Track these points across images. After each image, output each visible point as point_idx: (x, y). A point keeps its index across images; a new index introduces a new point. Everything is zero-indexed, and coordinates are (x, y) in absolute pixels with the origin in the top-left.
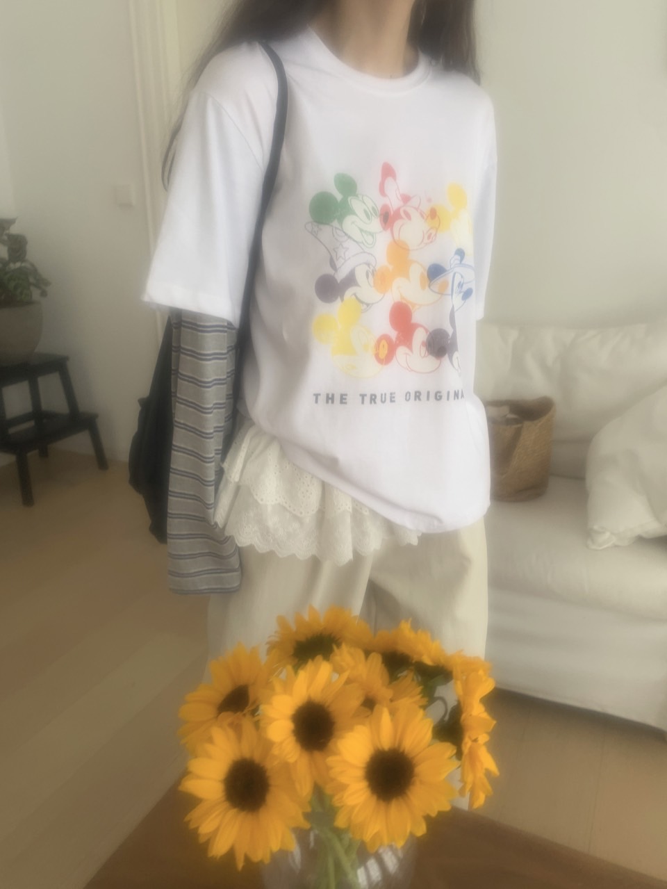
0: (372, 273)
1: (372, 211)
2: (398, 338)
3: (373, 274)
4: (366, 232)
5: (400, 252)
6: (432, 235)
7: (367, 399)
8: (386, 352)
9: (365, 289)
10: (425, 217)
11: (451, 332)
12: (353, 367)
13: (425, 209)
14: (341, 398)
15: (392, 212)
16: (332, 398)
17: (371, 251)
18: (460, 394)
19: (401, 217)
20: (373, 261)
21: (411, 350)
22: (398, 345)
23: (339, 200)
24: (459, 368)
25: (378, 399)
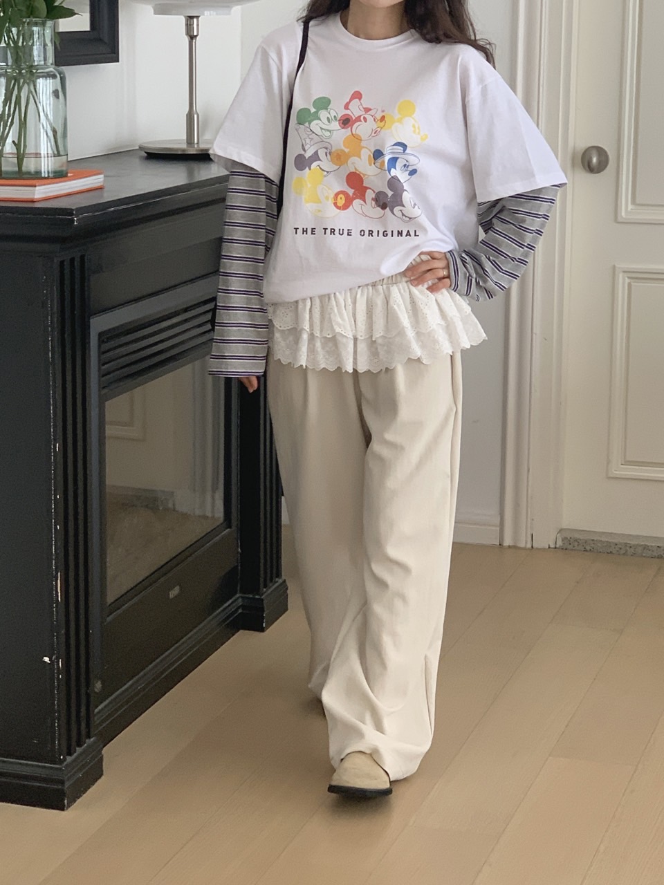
1: (333, 119)
2: (354, 194)
3: (330, 153)
4: (324, 129)
5: (356, 142)
7: (328, 231)
8: (344, 202)
9: (326, 163)
10: (377, 120)
11: (390, 193)
12: (319, 211)
13: (379, 117)
14: (312, 231)
15: (354, 118)
16: (306, 231)
17: (328, 141)
18: (404, 234)
19: (361, 121)
20: (329, 146)
21: (365, 202)
22: (355, 199)
23: (312, 112)
24: (404, 217)
25: (337, 232)
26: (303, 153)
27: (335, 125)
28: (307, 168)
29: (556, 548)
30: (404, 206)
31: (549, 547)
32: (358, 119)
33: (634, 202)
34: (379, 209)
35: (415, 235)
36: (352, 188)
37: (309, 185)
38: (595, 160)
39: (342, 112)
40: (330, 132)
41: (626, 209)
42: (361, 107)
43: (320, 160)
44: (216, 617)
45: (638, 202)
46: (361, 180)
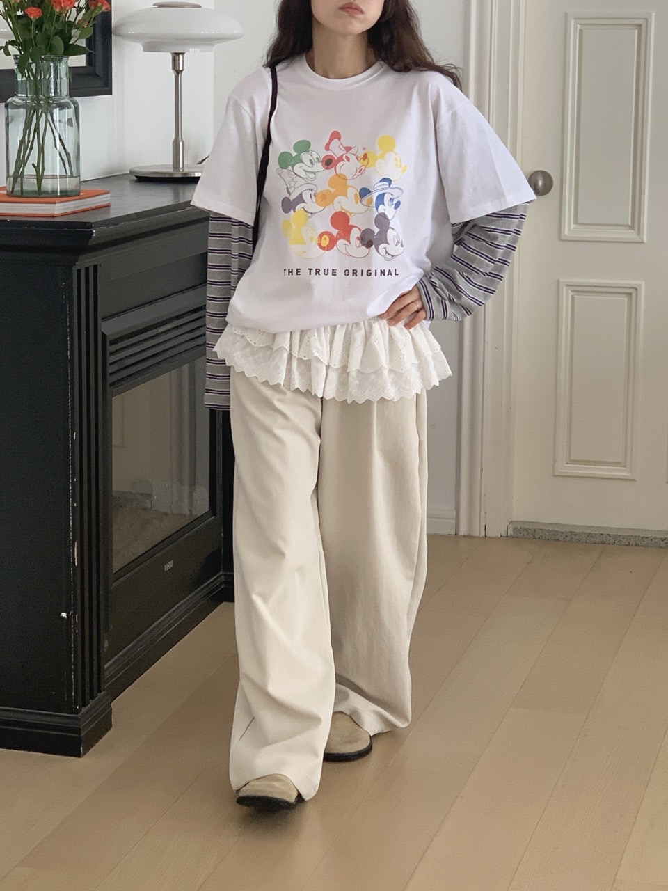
1: (315, 160)
2: (338, 234)
3: (315, 195)
4: (309, 172)
5: (339, 181)
6: (363, 170)
7: (314, 272)
8: (328, 242)
9: (310, 205)
10: (359, 159)
11: (376, 230)
12: (304, 252)
13: (361, 155)
14: (297, 272)
15: (336, 158)
16: (292, 272)
17: (313, 182)
18: (386, 273)
19: (343, 160)
20: (314, 188)
21: (350, 242)
22: (339, 239)
23: (293, 156)
24: (387, 255)
25: (322, 272)
26: (288, 196)
27: (319, 167)
28: (292, 211)
29: (507, 536)
30: (388, 244)
31: (501, 536)
32: (341, 159)
33: (576, 222)
34: (364, 248)
35: (396, 275)
36: (336, 228)
37: (294, 227)
38: (540, 183)
39: (324, 154)
40: (314, 174)
41: (569, 228)
42: (341, 147)
43: (304, 202)
44: (203, 589)
45: (580, 221)
46: (347, 219)
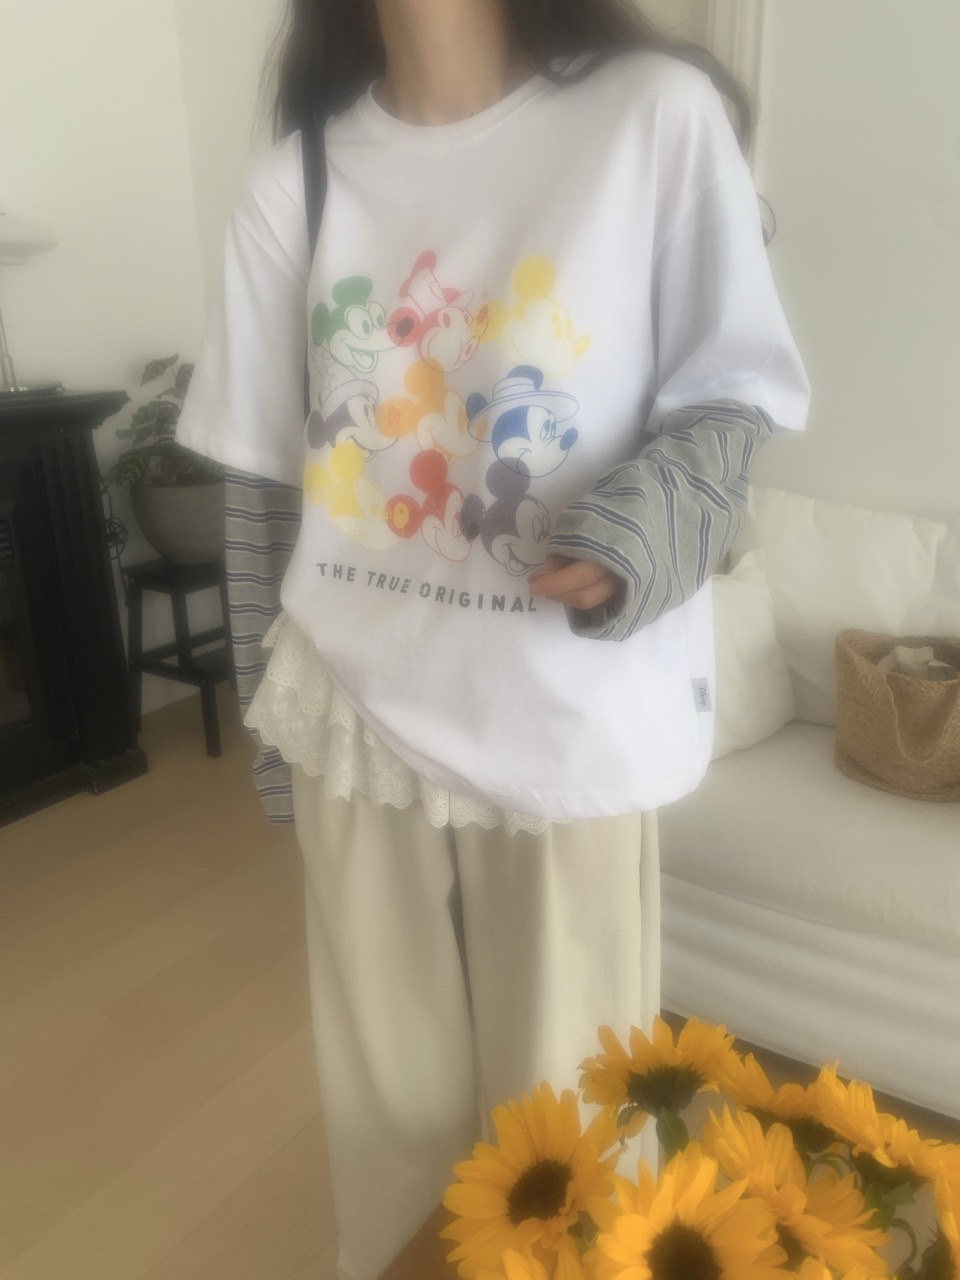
0: (373, 408)
1: (375, 322)
2: (426, 504)
4: (359, 351)
5: (431, 377)
6: (473, 348)
7: (375, 579)
8: (407, 520)
9: (366, 429)
10: (470, 320)
12: (359, 534)
13: (475, 309)
14: (350, 574)
15: (422, 318)
16: (340, 572)
17: (369, 378)
18: (509, 604)
19: (438, 325)
20: (373, 391)
21: (444, 525)
22: (427, 514)
23: (331, 311)
24: (513, 563)
25: (387, 584)
27: (382, 339)
28: (327, 443)
30: (516, 535)
32: (432, 321)
34: (463, 539)
35: (531, 610)
36: (423, 488)
37: (335, 479)
39: (394, 305)
40: (373, 357)
42: (435, 289)
43: (354, 424)
46: (444, 470)
